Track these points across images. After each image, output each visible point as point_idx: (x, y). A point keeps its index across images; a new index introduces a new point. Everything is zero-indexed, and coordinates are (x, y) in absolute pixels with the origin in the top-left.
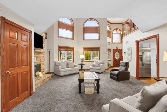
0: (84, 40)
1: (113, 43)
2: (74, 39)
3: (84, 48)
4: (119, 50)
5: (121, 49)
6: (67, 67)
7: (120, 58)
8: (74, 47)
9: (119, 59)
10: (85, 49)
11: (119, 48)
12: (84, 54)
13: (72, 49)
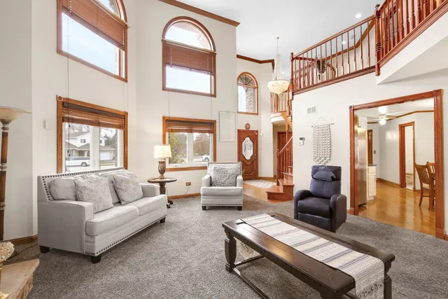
0: (164, 89)
1: (238, 112)
2: (126, 80)
3: (164, 118)
4: (253, 131)
5: (257, 132)
6: (117, 200)
7: (253, 155)
8: (126, 113)
9: (252, 157)
10: (169, 122)
11: (252, 129)
12: (164, 142)
13: (120, 120)
